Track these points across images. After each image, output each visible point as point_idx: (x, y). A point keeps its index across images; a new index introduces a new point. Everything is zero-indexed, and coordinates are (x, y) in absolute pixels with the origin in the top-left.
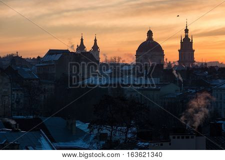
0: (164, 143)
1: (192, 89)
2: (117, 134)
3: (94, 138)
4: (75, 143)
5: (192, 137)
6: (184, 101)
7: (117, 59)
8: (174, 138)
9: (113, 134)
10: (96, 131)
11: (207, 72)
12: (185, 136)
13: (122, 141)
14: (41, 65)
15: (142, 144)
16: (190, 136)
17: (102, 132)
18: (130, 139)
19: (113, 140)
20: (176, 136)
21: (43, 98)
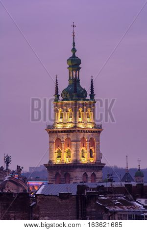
11: (143, 201)
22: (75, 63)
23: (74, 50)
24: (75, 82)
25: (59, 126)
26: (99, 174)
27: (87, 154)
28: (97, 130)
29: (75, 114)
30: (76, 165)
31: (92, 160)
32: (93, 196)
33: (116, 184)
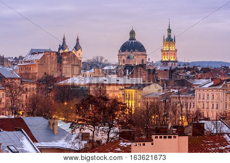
0: (146, 143)
1: (175, 89)
2: (99, 134)
3: (76, 138)
4: (56, 143)
5: (175, 137)
6: (167, 101)
7: (99, 58)
8: (156, 138)
9: (95, 133)
10: (77, 131)
11: (189, 72)
12: (167, 136)
13: (104, 142)
14: (24, 64)
15: (125, 143)
16: (172, 136)
17: (84, 132)
18: (112, 139)
19: (95, 139)
20: (159, 136)
21: (24, 98)
22: (169, 31)
23: (169, 27)
24: (169, 36)
25: (165, 49)
26: (176, 64)
27: (173, 58)
28: (176, 51)
29: (169, 46)
30: (169, 61)
31: (174, 60)
32: (174, 70)
33: (181, 67)
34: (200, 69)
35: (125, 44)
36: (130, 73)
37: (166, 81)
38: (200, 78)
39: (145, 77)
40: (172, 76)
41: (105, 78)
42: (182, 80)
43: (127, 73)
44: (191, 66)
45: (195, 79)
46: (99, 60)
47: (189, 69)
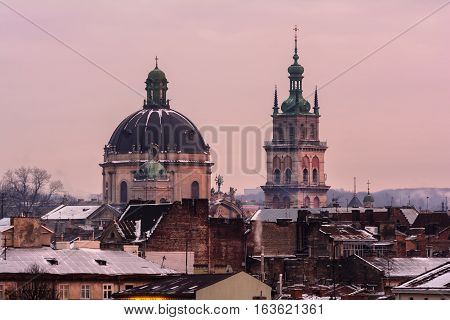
7: (30, 177)
11: (372, 229)
22: (296, 73)
23: (296, 58)
24: (296, 93)
26: (323, 198)
32: (316, 223)
33: (342, 210)
34: (411, 217)
35: (127, 121)
36: (148, 233)
37: (285, 266)
38: (411, 254)
39: (202, 248)
40: (305, 244)
41: (50, 253)
42: (342, 260)
43: (138, 233)
44: (379, 208)
45: (394, 255)
46: (31, 185)
47: (370, 218)
